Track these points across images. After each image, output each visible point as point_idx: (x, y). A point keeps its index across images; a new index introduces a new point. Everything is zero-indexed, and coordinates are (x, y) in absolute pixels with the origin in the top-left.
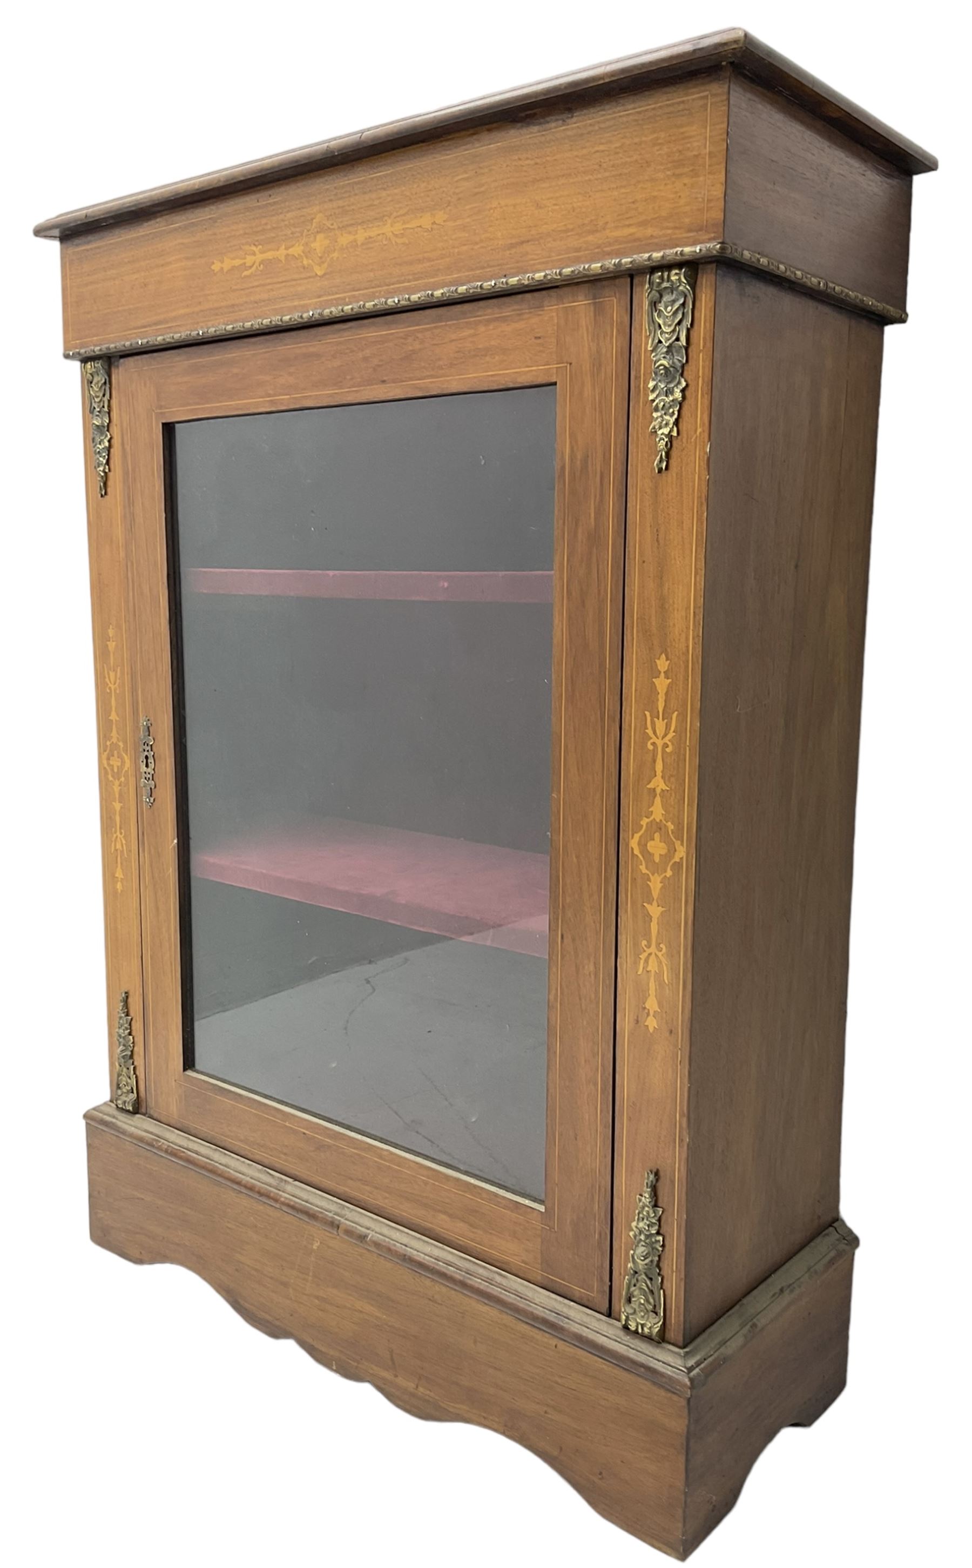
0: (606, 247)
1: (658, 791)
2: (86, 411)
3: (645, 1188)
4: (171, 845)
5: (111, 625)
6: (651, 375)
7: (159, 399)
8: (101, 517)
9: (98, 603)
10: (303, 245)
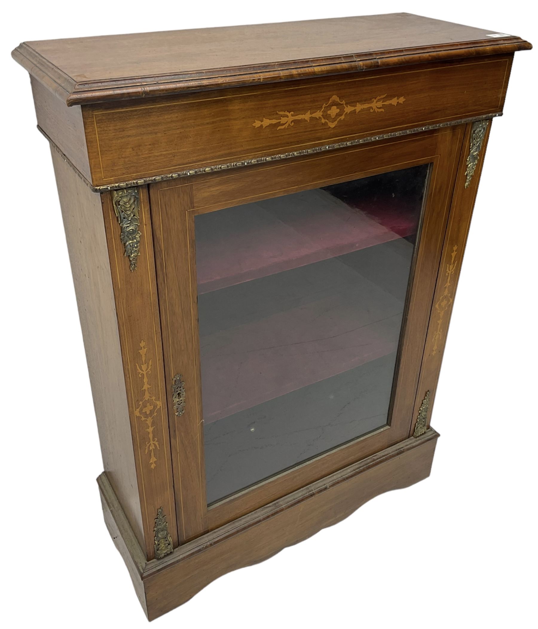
1: (447, 287)
2: (111, 220)
3: (426, 397)
4: (198, 424)
5: (142, 341)
6: (469, 155)
7: (192, 203)
8: (131, 283)
9: (129, 333)
10: (322, 112)
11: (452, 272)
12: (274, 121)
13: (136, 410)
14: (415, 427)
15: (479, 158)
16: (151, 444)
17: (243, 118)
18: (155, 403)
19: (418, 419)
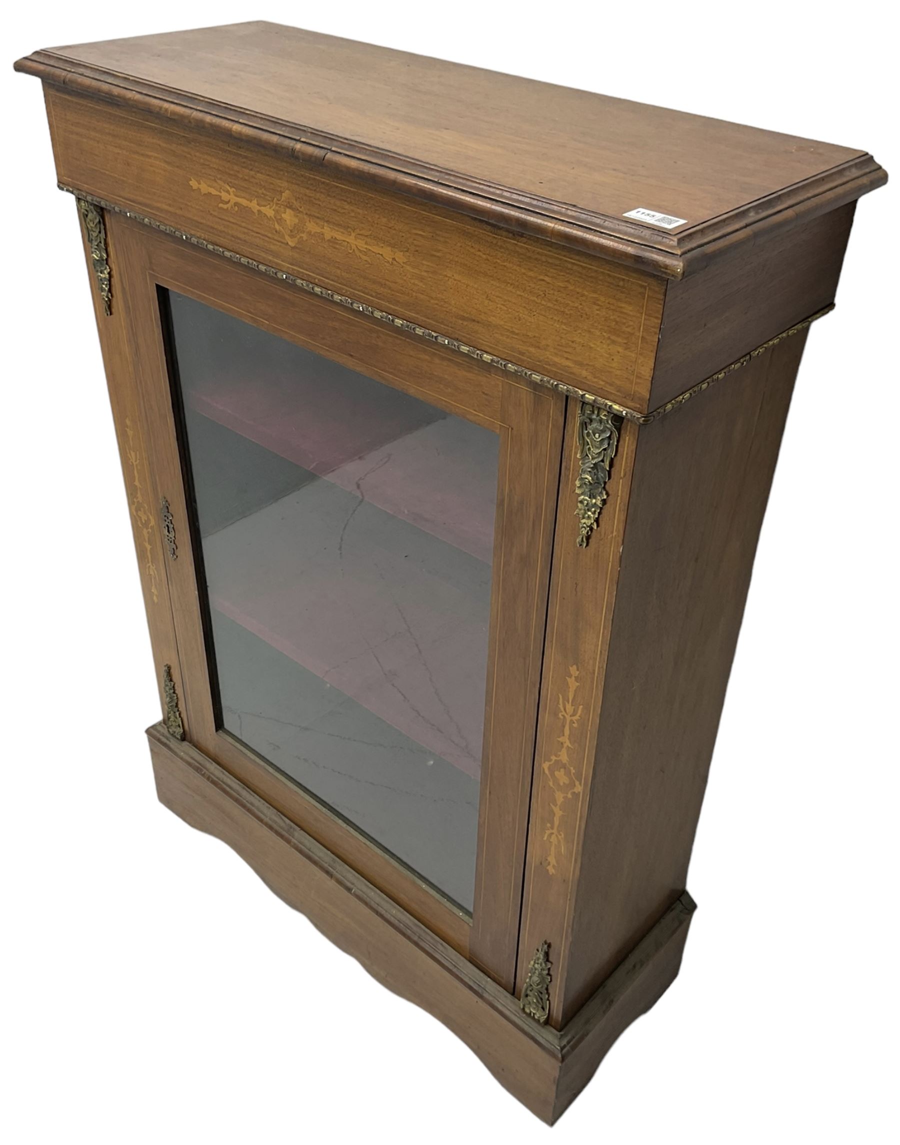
0: (546, 364)
1: (565, 745)
3: (540, 949)
5: (127, 417)
9: (115, 395)
10: (274, 210)
11: (573, 722)
12: (213, 192)
15: (605, 495)
16: (150, 566)
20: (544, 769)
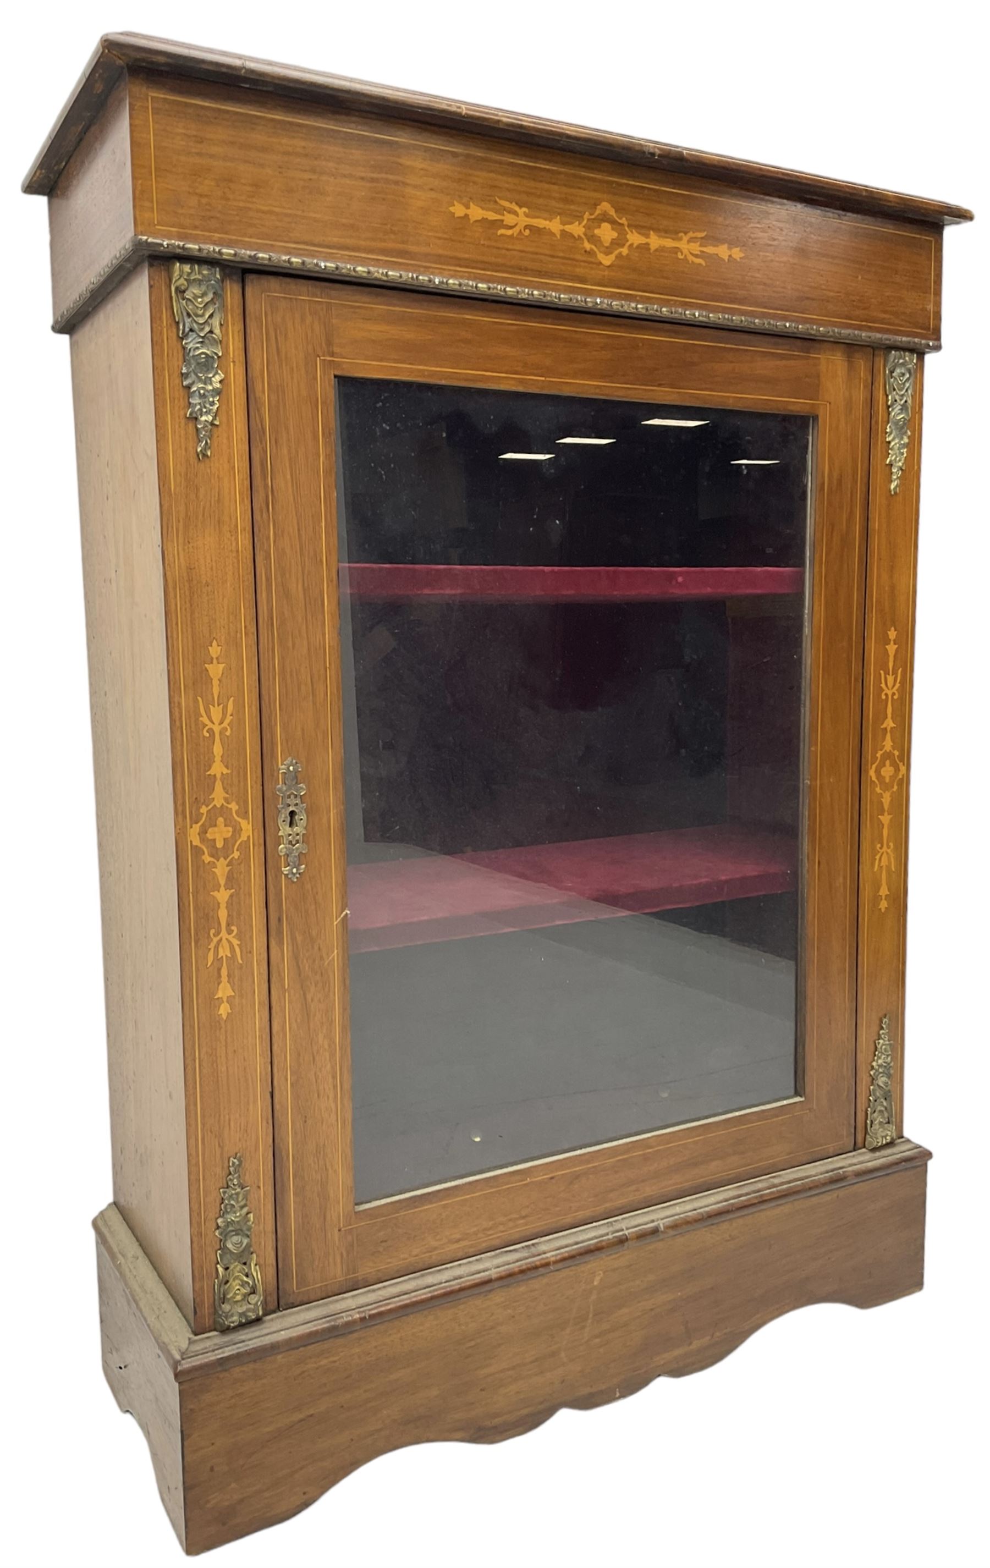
1: (889, 729)
2: (165, 329)
3: (881, 1032)
4: (337, 919)
5: (215, 641)
6: (888, 423)
7: (329, 343)
8: (196, 486)
9: (186, 609)
10: (584, 227)
11: (894, 694)
12: (492, 216)
13: (191, 827)
14: (866, 1118)
15: (909, 433)
16: (221, 940)
17: (432, 189)
18: (235, 820)
19: (870, 1095)
20: (871, 777)
